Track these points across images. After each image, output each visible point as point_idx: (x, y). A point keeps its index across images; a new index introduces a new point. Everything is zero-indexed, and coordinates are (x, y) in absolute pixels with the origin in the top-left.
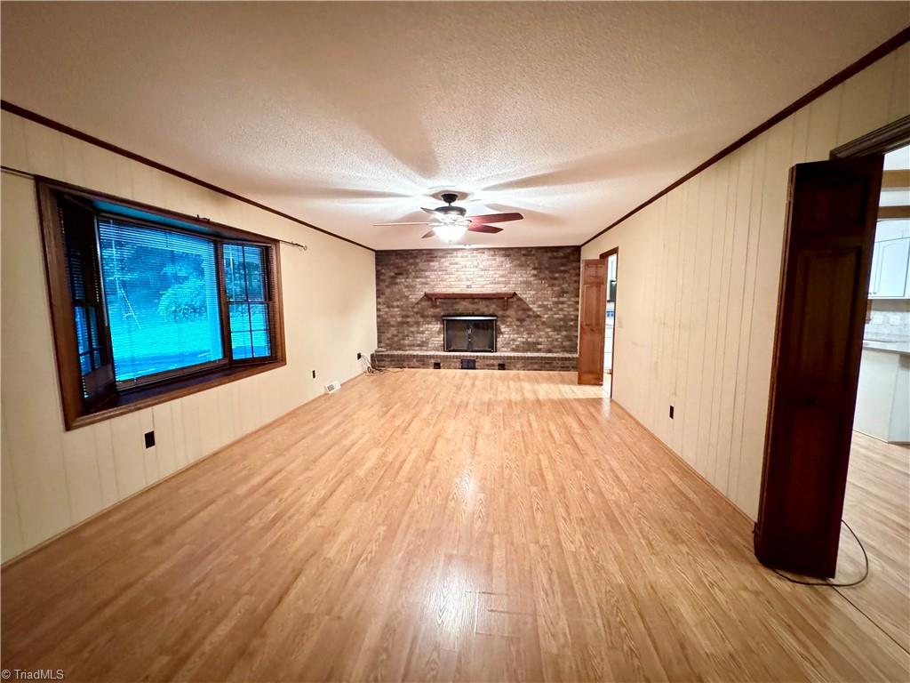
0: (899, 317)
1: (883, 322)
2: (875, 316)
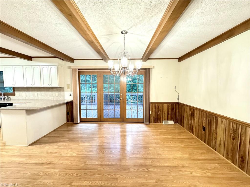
0: (24, 93)
1: (20, 95)
2: (16, 93)
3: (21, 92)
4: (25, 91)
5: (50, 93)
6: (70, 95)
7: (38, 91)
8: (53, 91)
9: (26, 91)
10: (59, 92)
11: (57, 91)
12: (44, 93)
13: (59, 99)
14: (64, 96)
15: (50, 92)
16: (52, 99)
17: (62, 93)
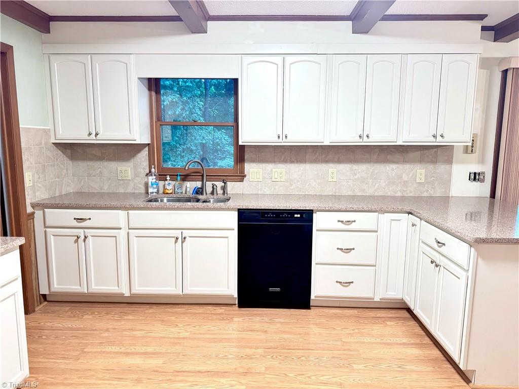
1: (264, 178)
3: (270, 167)
4: (285, 161)
5: (393, 170)
6: (475, 177)
7: (339, 161)
8: (405, 161)
9: (292, 162)
10: (431, 167)
11: (422, 160)
12: (362, 169)
13: (425, 194)
14: (447, 183)
15: (394, 166)
16: (399, 194)
17: (441, 168)
